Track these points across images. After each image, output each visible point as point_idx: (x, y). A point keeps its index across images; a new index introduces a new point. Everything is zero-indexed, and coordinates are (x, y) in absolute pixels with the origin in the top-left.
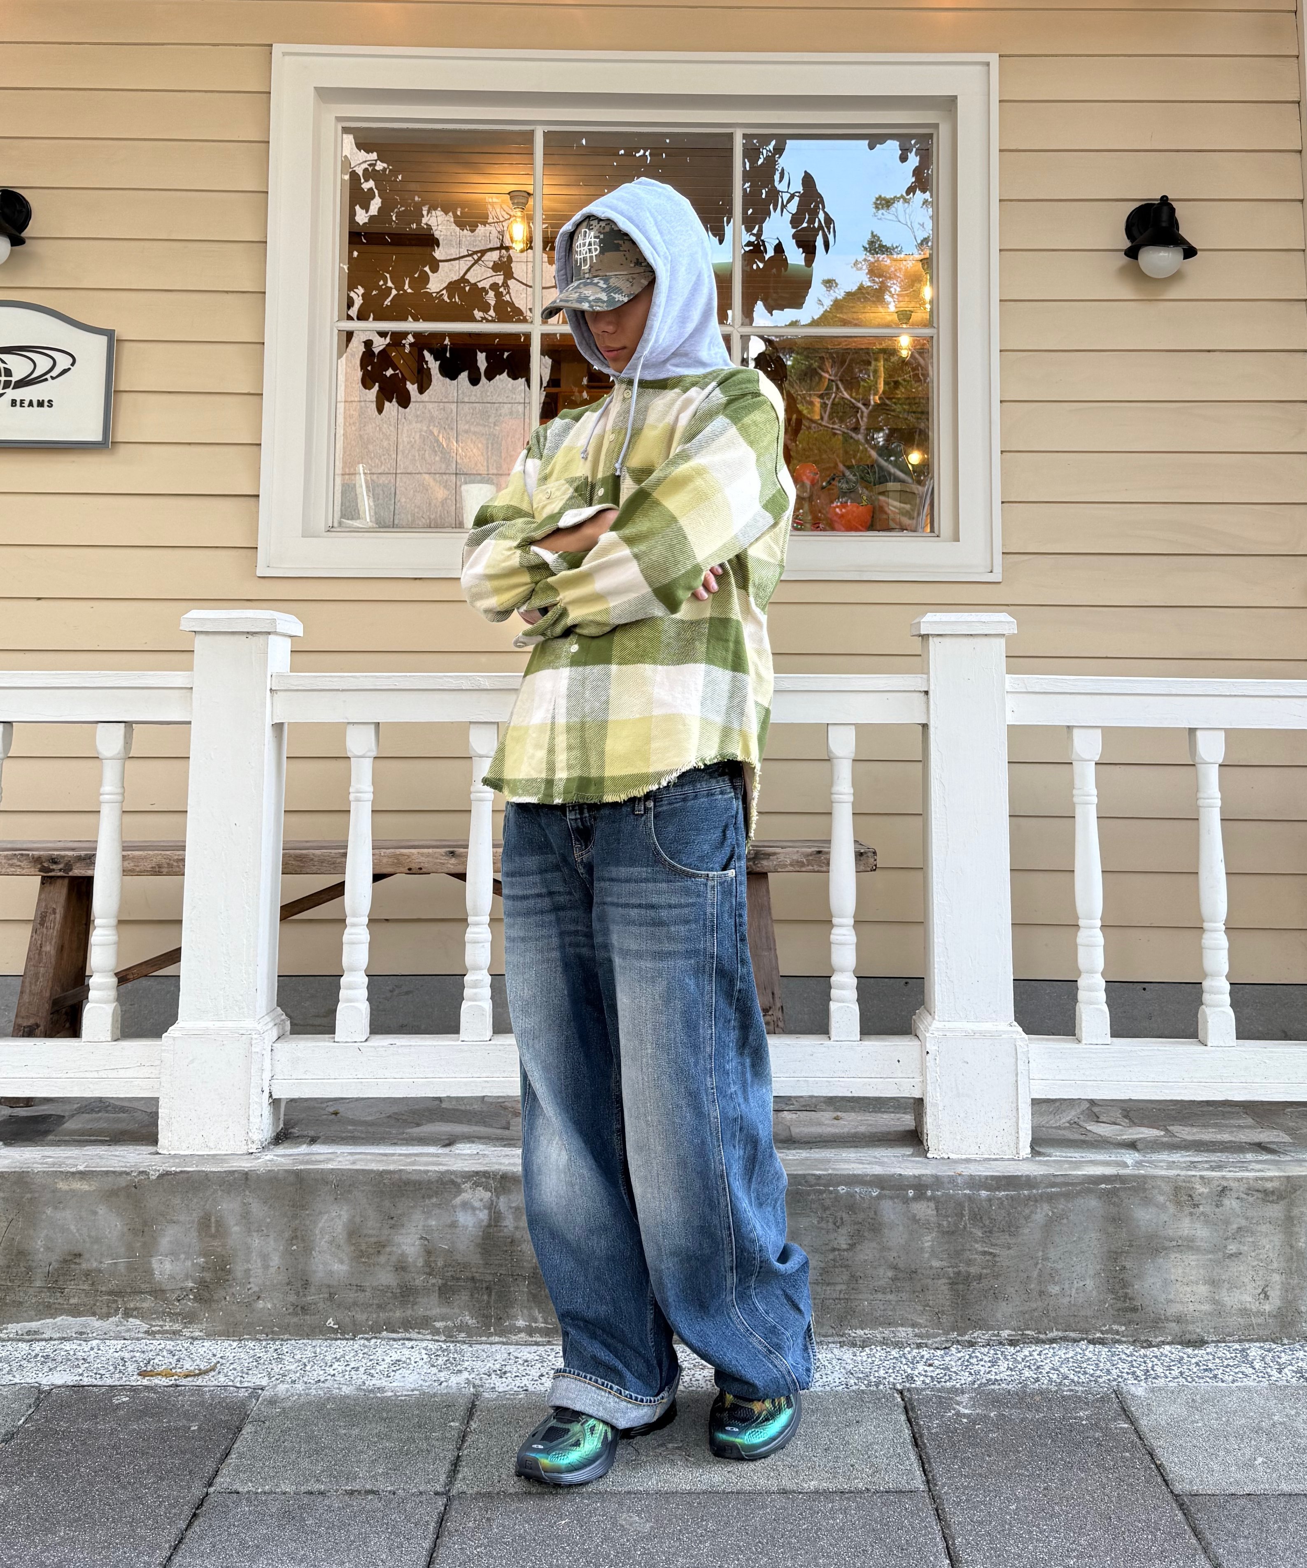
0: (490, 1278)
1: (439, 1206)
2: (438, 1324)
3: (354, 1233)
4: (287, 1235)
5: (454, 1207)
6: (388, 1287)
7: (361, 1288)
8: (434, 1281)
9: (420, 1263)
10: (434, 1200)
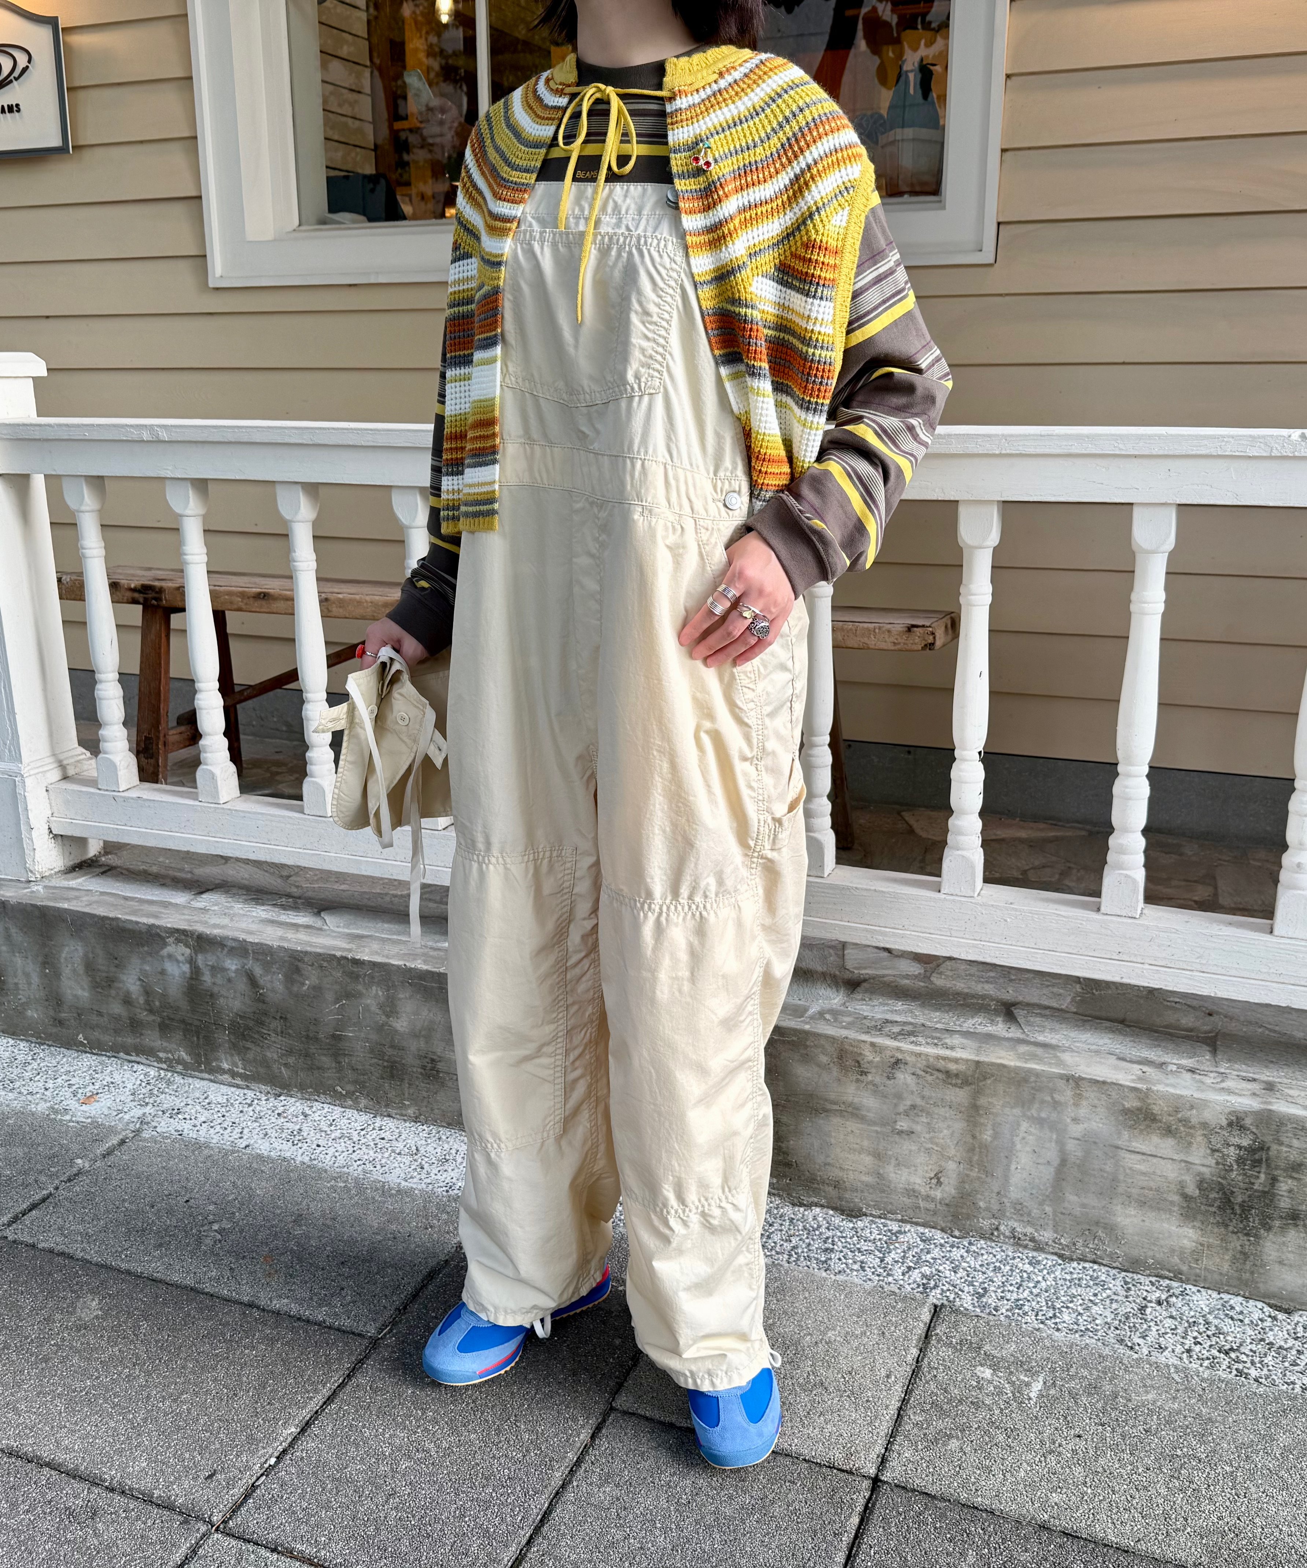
0: (197, 1023)
1: (150, 954)
2: (161, 1055)
3: (90, 967)
4: (40, 959)
5: (162, 957)
6: (120, 1016)
7: (100, 1014)
8: (153, 1018)
9: (141, 1000)
10: (146, 948)
